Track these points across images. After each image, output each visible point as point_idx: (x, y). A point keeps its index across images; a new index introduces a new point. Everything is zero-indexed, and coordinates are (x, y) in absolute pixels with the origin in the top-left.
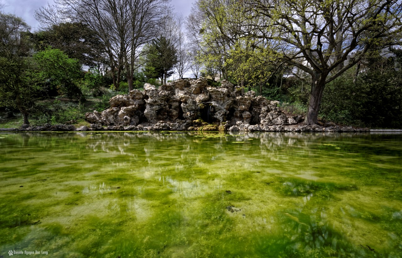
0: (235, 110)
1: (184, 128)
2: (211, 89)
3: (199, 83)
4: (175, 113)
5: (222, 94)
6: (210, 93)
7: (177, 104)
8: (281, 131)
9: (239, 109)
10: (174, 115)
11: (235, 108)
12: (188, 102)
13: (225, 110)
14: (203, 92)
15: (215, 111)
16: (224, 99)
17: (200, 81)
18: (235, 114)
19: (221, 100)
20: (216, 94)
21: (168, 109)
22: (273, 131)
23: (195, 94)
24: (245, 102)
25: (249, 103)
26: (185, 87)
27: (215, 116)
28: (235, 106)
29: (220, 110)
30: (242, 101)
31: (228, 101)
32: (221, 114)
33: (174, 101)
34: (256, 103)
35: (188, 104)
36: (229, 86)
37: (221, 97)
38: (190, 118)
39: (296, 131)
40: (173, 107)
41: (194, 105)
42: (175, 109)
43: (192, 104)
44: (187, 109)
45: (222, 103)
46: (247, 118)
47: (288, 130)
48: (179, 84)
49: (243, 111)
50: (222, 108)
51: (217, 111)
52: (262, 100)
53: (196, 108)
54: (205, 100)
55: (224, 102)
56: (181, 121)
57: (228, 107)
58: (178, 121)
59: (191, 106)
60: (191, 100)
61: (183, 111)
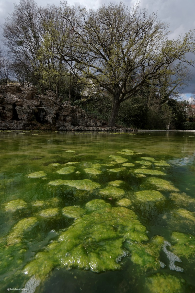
0: (60, 115)
1: (22, 128)
2: (43, 97)
3: (31, 90)
4: (9, 114)
5: (52, 102)
6: (42, 100)
7: (11, 107)
8: (97, 131)
9: (63, 114)
10: (8, 116)
11: (60, 113)
12: (23, 106)
13: (54, 114)
14: (34, 98)
15: (46, 115)
16: (53, 106)
17: (32, 89)
18: (60, 117)
19: (51, 106)
20: (47, 101)
21: (2, 110)
22: (92, 131)
23: (27, 99)
24: (68, 109)
25: (70, 110)
26: (17, 92)
27: (46, 119)
28: (60, 112)
29: (50, 114)
30: (66, 108)
31: (56, 108)
32: (51, 117)
33: (8, 104)
34: (73, 110)
35: (23, 108)
36: (54, 96)
37: (51, 104)
38: (26, 120)
39: (106, 131)
40: (6, 109)
41: (29, 109)
42: (9, 111)
43: (27, 108)
44: (23, 111)
45: (51, 108)
46: (70, 121)
47: (101, 130)
48: (10, 89)
49: (66, 116)
50: (52, 113)
51: (48, 115)
52: (77, 109)
53: (30, 111)
54: (38, 105)
55: (53, 108)
56: (18, 122)
57: (56, 112)
58: (16, 122)
59: (27, 109)
60: (26, 104)
61: (18, 113)
